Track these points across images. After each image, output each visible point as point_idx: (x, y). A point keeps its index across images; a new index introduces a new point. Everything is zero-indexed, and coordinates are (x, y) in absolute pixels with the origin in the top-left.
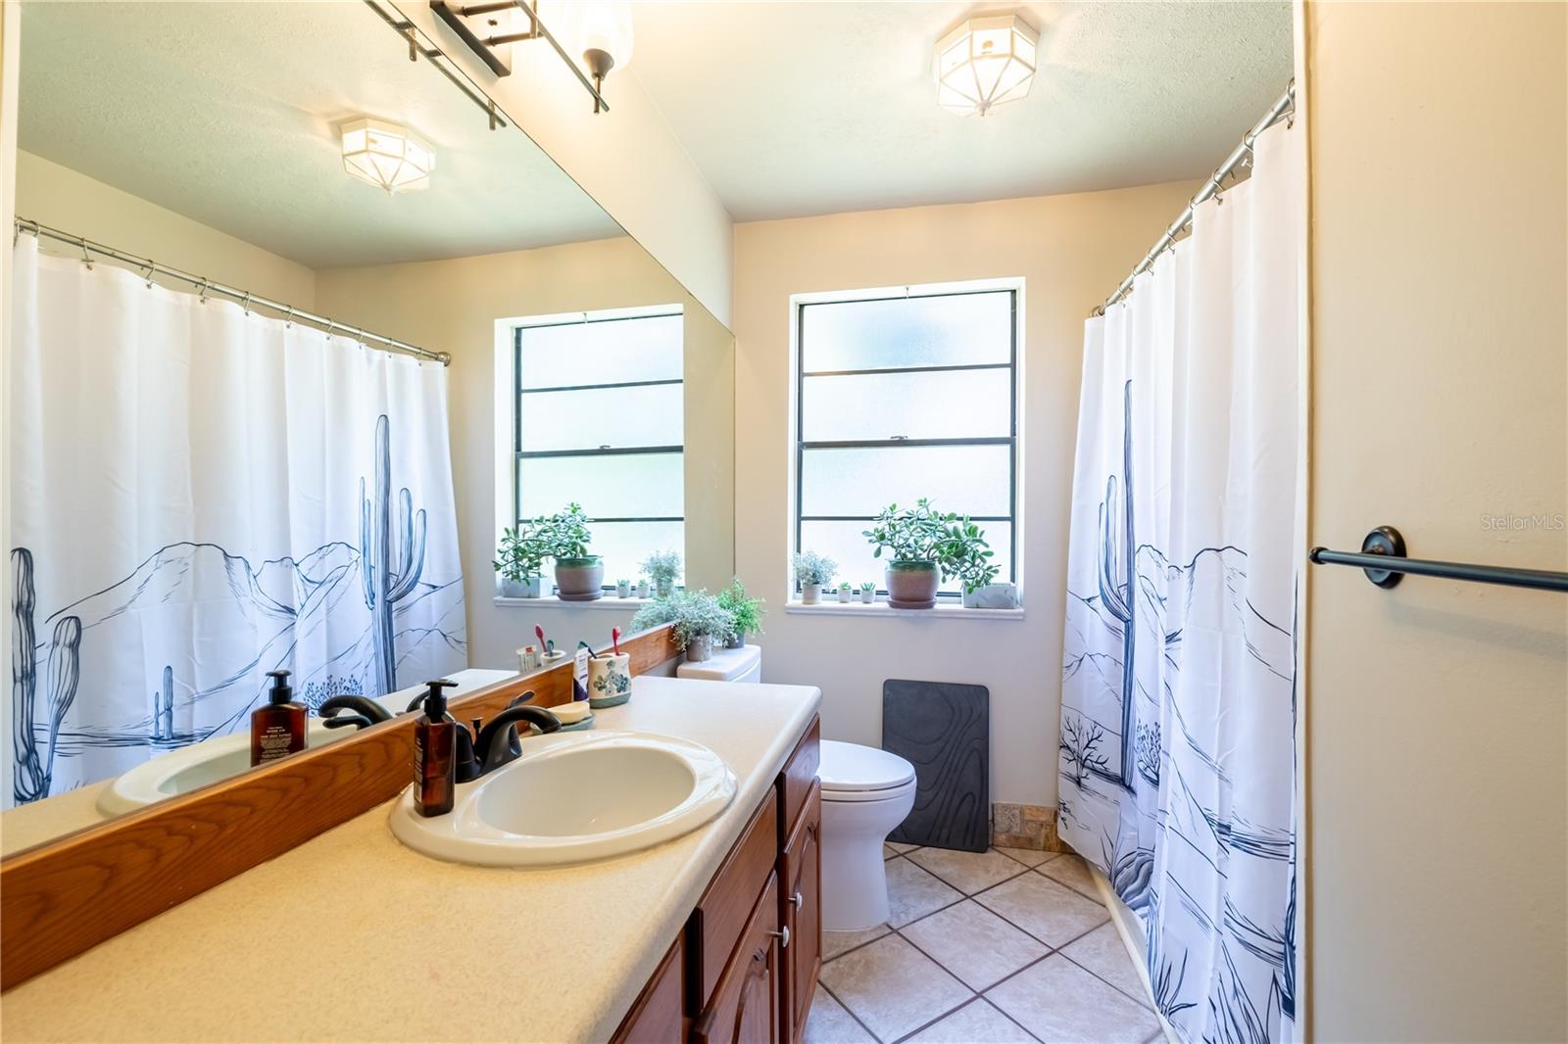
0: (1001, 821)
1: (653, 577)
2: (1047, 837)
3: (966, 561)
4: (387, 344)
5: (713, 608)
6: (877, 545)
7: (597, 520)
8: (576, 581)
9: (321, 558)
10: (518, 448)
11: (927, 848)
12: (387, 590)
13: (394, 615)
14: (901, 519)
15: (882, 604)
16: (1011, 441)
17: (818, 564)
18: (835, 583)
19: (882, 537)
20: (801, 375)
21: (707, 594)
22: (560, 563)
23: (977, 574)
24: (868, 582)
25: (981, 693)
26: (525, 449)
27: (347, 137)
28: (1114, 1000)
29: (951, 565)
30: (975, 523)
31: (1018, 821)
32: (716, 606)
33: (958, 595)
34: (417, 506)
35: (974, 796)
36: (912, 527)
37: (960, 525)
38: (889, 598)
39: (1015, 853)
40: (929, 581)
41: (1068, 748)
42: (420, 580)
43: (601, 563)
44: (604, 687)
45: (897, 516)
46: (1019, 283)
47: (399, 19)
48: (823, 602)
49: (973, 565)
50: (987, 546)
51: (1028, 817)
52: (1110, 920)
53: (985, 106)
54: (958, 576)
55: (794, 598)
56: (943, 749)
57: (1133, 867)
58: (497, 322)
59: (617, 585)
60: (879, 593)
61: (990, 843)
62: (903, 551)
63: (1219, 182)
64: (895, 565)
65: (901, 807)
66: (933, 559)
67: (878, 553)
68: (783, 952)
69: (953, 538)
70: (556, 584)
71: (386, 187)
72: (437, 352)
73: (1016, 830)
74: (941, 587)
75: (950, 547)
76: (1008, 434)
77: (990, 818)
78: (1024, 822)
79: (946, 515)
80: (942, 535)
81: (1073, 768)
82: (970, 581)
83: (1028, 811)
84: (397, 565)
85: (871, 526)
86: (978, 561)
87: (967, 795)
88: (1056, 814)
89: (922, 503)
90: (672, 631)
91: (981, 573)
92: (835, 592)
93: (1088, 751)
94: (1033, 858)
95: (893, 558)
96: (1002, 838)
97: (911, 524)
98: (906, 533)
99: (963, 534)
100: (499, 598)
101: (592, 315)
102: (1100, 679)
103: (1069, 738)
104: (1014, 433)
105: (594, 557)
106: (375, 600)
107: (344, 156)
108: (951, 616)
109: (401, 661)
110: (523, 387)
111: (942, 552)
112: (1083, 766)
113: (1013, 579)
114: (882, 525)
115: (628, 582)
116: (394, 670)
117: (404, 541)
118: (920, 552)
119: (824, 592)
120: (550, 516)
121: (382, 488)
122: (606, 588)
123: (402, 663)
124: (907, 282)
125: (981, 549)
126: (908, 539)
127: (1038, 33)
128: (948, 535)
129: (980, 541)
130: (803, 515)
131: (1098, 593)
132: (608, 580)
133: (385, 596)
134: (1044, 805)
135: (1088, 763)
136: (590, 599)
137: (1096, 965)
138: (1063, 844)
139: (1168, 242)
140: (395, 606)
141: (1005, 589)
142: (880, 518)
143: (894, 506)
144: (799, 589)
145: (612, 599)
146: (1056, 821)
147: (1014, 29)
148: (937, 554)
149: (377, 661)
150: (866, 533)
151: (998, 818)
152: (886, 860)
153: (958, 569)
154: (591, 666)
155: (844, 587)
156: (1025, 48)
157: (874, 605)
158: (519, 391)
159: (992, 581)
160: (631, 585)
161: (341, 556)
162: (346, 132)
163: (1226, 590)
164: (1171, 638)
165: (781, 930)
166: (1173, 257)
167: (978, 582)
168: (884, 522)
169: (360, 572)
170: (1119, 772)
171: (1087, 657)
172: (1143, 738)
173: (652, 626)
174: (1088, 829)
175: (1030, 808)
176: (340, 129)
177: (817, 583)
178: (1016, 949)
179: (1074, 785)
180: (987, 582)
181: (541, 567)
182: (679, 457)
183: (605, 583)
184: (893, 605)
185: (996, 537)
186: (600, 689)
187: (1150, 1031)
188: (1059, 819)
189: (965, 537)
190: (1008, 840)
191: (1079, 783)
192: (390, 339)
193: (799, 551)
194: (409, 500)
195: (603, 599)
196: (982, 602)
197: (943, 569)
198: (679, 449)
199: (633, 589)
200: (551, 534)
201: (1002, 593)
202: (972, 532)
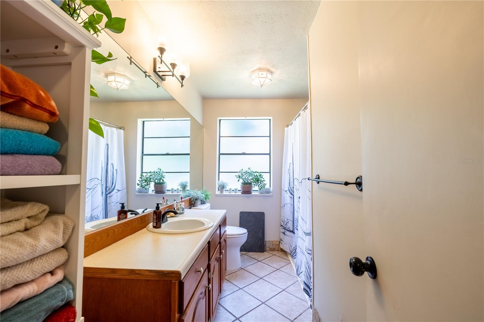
1: (181, 187)
2: (278, 248)
3: (259, 182)
4: (109, 125)
5: (199, 194)
6: (239, 179)
7: (167, 172)
8: (160, 189)
9: (91, 182)
10: (143, 153)
11: (250, 253)
12: (106, 191)
13: (108, 198)
14: (244, 172)
15: (240, 193)
16: (270, 154)
17: (224, 183)
18: (228, 188)
19: (240, 177)
20: (220, 137)
21: (198, 191)
22: (156, 183)
23: (262, 185)
24: (236, 188)
25: (262, 214)
26: (144, 153)
27: (109, 77)
28: (289, 277)
29: (256, 183)
30: (261, 173)
31: (271, 244)
32: (200, 193)
33: (257, 191)
34: (115, 168)
35: (261, 239)
36: (247, 174)
37: (258, 174)
38: (241, 192)
39: (271, 252)
40: (251, 187)
41: (282, 226)
42: (115, 188)
43: (166, 184)
44: (179, 210)
45: (243, 172)
46: (271, 118)
47: (144, 71)
48: (225, 193)
49: (261, 183)
50: (264, 179)
51: (273, 243)
52: (290, 263)
53: (262, 86)
54: (257, 186)
55: (218, 192)
56: (254, 228)
57: (295, 250)
58: (138, 119)
59: (171, 190)
60: (239, 191)
61: (265, 250)
62: (245, 180)
63: (305, 108)
64: (242, 183)
65: (244, 239)
66: (252, 182)
67: (239, 181)
68: (209, 291)
69: (256, 177)
70: (154, 189)
71: (118, 89)
72: (121, 126)
73: (271, 247)
74: (254, 189)
75: (255, 179)
76: (269, 153)
77: (265, 244)
78: (273, 244)
79: (255, 172)
80: (254, 176)
81: (283, 230)
82: (260, 187)
83: (273, 242)
84: (109, 184)
85: (237, 174)
86: (262, 182)
87: (259, 239)
88: (280, 242)
89: (249, 168)
90: (190, 199)
91: (263, 185)
92: (228, 190)
93: (286, 226)
94: (274, 253)
95: (242, 182)
96: (268, 249)
97: (246, 174)
98: (245, 176)
99: (258, 176)
100: (137, 193)
101: (165, 119)
102: (288, 209)
103: (282, 223)
104: (270, 152)
105: (165, 182)
106: (103, 194)
107: (108, 82)
108: (256, 196)
109: (109, 211)
110: (145, 137)
111: (254, 180)
112: (285, 229)
113: (270, 187)
114: (240, 174)
115: (174, 189)
116: (107, 213)
117: (111, 178)
118: (248, 180)
119: (225, 190)
120: (153, 171)
121: (106, 163)
122: (167, 190)
123: (109, 212)
124: (246, 116)
125: (263, 179)
126: (245, 177)
127: (272, 73)
128: (255, 176)
129: (262, 178)
130: (220, 171)
131: (288, 189)
132: (168, 188)
133: (106, 193)
134: (277, 240)
135: (286, 229)
136: (164, 193)
137: (286, 271)
138: (282, 249)
139: (298, 116)
140: (108, 195)
141: (268, 189)
142: (239, 172)
143: (242, 169)
144: (219, 190)
145: (170, 193)
146: (280, 244)
147: (267, 72)
148: (253, 181)
149: (103, 211)
150: (236, 176)
151: (267, 244)
152: (241, 255)
153: (257, 184)
154: (177, 205)
155: (230, 189)
156: (269, 76)
157: (237, 193)
158: (143, 138)
159: (265, 187)
160: (175, 189)
161: (96, 182)
162: (109, 76)
163: (307, 187)
164: (299, 198)
165: (209, 285)
166: (299, 119)
167: (262, 187)
168: (240, 173)
169: (100, 186)
170: (292, 230)
171: (286, 204)
172: (296, 220)
173: (185, 198)
174: (286, 244)
175: (274, 241)
176: (107, 75)
177: (223, 188)
178: (269, 269)
179: (283, 234)
180: (264, 188)
181: (150, 185)
182: (189, 156)
183: (168, 189)
184: (242, 193)
185: (266, 177)
186: (178, 210)
187: (296, 281)
188: (280, 243)
189: (259, 177)
190: (269, 249)
191: (284, 234)
192: (110, 124)
193: (219, 180)
194: (113, 167)
195: (167, 193)
196: (263, 192)
197: (254, 184)
198: (188, 154)
199: (175, 190)
200: (153, 176)
201: (267, 190)
202: (260, 175)
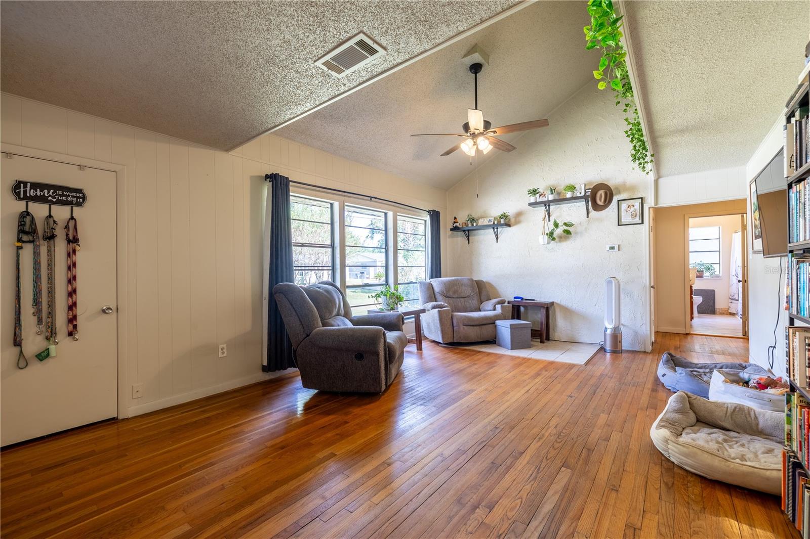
0: (718, 310)
3: (710, 270)
25: (714, 291)
31: (721, 309)
33: (708, 276)
37: (709, 265)
39: (720, 314)
41: (730, 298)
46: (720, 227)
54: (708, 273)
56: (707, 299)
61: (715, 313)
69: (707, 267)
74: (705, 275)
76: (718, 250)
77: (715, 309)
79: (706, 263)
82: (711, 273)
83: (723, 307)
89: (701, 261)
93: (733, 297)
102: (735, 287)
108: (707, 279)
113: (720, 273)
125: (713, 268)
131: (735, 274)
159: (715, 273)
171: (733, 284)
179: (731, 303)
185: (716, 267)
188: (728, 309)
196: (713, 277)
201: (717, 275)
